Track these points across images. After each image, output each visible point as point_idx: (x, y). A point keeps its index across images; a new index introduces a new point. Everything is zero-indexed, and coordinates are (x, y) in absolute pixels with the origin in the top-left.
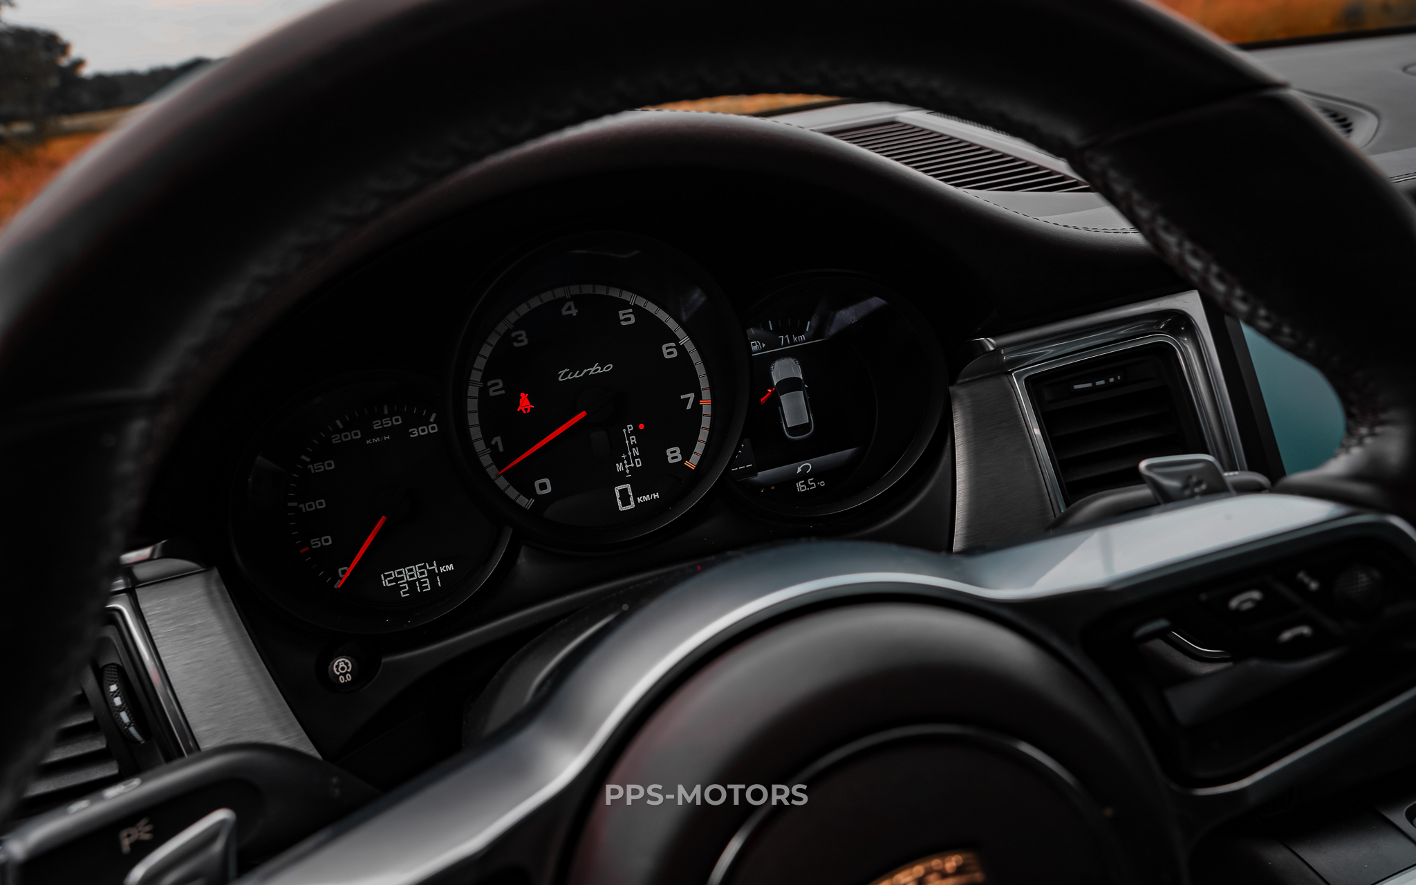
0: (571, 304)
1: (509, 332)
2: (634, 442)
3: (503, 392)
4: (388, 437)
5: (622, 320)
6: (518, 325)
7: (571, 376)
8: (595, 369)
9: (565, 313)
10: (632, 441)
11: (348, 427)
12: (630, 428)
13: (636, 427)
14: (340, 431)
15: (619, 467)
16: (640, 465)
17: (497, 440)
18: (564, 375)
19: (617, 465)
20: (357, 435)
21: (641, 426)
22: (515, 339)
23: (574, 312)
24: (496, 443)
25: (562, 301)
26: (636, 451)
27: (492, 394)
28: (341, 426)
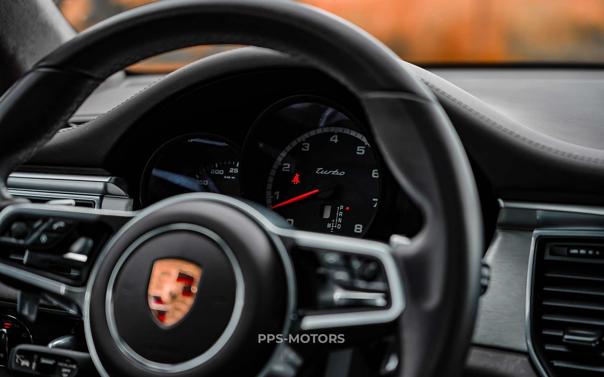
0: (336, 136)
1: (302, 142)
2: (341, 215)
3: (289, 170)
4: (234, 178)
5: (358, 151)
6: (307, 140)
7: (323, 172)
8: (335, 172)
9: (331, 140)
10: (340, 214)
11: (219, 168)
12: (342, 207)
13: (345, 208)
14: (215, 169)
15: (329, 226)
16: (339, 228)
17: (277, 193)
18: (319, 171)
19: (328, 224)
20: (221, 172)
21: (348, 208)
22: (304, 147)
23: (336, 141)
24: (277, 194)
25: (333, 134)
26: (340, 220)
27: (283, 170)
28: (217, 166)
